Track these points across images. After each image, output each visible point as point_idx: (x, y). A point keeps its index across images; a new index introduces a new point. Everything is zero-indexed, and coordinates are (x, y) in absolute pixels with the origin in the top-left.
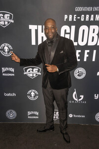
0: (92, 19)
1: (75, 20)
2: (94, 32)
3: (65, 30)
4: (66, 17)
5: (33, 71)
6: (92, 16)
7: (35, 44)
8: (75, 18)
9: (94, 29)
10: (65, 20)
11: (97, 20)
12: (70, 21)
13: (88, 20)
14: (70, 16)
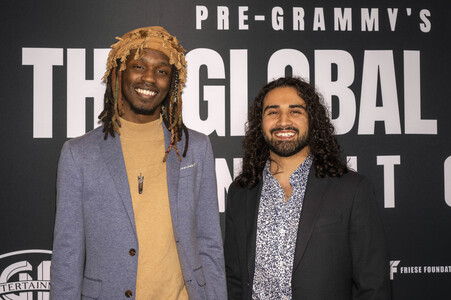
0: (319, 24)
1: (243, 27)
2: (334, 77)
3: (203, 70)
4: (202, 13)
5: (34, 274)
6: (319, 12)
7: (49, 135)
8: (242, 18)
9: (334, 67)
10: (199, 26)
11: (343, 29)
12: (223, 31)
13: (302, 28)
14: (220, 9)
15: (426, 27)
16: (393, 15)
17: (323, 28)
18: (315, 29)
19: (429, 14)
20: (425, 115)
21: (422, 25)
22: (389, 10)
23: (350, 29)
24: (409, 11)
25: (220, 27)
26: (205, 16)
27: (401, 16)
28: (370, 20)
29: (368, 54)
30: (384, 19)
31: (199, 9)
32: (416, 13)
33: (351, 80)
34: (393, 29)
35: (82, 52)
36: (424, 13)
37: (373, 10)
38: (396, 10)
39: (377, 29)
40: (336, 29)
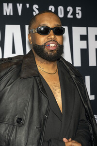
16: (20, 7)
19: (37, 7)
21: (34, 12)
22: (18, 5)
24: (28, 6)
27: (24, 8)
29: (7, 27)
30: (15, 9)
32: (31, 6)
34: (20, 14)
36: (35, 7)
37: (9, 4)
38: (21, 5)
39: (12, 14)
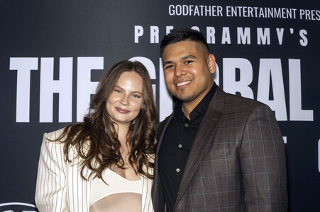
0: (226, 39)
2: (238, 78)
4: (139, 31)
6: (226, 30)
7: (27, 120)
9: (238, 71)
10: (136, 41)
11: (244, 43)
12: (155, 44)
13: (214, 42)
14: (152, 28)
15: (304, 42)
16: (280, 33)
17: (229, 42)
18: (223, 42)
19: (306, 33)
20: (304, 107)
21: (301, 41)
22: (278, 29)
23: (249, 43)
24: (292, 31)
25: (152, 41)
26: (141, 33)
27: (286, 34)
28: (264, 36)
29: (263, 62)
30: (274, 36)
31: (137, 28)
32: (297, 32)
33: (250, 80)
34: (281, 43)
35: (51, 60)
36: (303, 32)
37: (265, 29)
38: (282, 30)
39: (269, 43)
40: (239, 42)
